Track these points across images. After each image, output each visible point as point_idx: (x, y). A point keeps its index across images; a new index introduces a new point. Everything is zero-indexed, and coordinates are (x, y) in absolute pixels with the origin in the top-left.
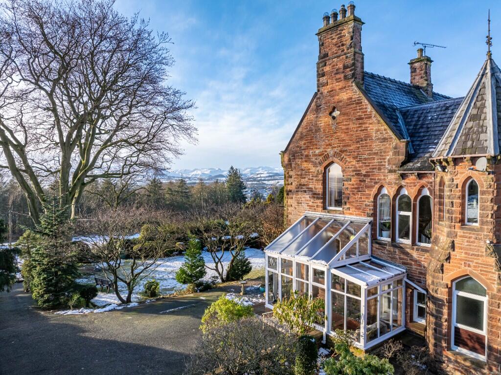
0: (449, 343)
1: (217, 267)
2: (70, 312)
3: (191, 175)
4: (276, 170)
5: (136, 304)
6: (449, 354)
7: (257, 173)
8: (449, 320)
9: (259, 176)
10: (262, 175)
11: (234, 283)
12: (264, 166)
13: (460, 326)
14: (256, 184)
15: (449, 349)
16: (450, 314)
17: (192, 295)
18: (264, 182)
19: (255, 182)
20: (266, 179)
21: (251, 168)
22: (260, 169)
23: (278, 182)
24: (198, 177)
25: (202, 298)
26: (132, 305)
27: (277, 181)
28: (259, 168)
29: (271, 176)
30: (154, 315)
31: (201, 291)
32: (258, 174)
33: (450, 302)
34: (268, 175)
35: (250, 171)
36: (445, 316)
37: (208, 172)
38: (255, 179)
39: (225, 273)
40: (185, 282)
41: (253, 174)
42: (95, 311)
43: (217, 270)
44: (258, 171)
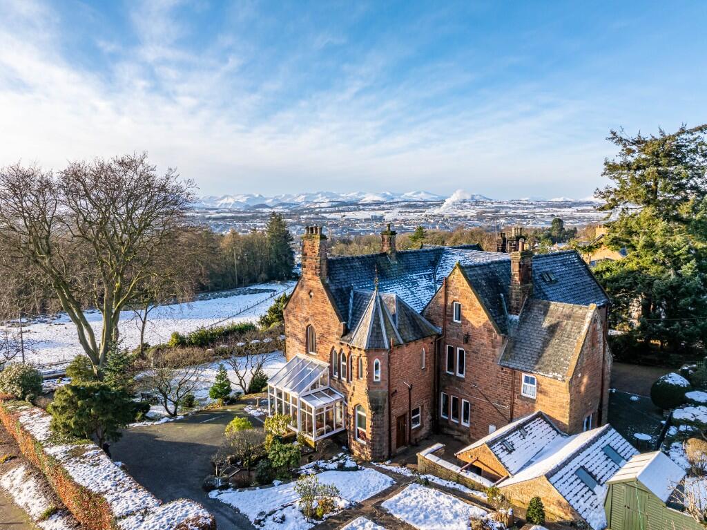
0: (354, 436)
1: (241, 382)
2: (136, 425)
3: (218, 205)
4: (343, 197)
5: (182, 417)
6: (354, 442)
7: (315, 201)
8: (354, 425)
9: (317, 206)
10: (322, 205)
11: (253, 396)
12: (325, 192)
13: (359, 428)
14: (313, 218)
15: (355, 439)
16: (354, 422)
17: (221, 408)
18: (324, 215)
19: (312, 216)
20: (328, 210)
21: (306, 194)
22: (320, 195)
23: (344, 216)
24: (230, 207)
25: (229, 410)
26: (179, 418)
27: (343, 214)
28: (318, 193)
29: (335, 206)
30: (197, 424)
31: (228, 404)
32: (316, 203)
33: (354, 416)
34: (330, 204)
35: (306, 198)
36: (352, 424)
37: (243, 200)
38: (311, 211)
39: (247, 388)
40: (216, 398)
41: (309, 202)
42: (155, 423)
43: (241, 385)
44: (315, 198)
